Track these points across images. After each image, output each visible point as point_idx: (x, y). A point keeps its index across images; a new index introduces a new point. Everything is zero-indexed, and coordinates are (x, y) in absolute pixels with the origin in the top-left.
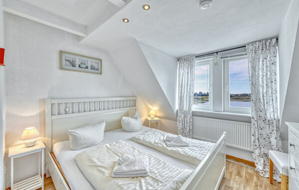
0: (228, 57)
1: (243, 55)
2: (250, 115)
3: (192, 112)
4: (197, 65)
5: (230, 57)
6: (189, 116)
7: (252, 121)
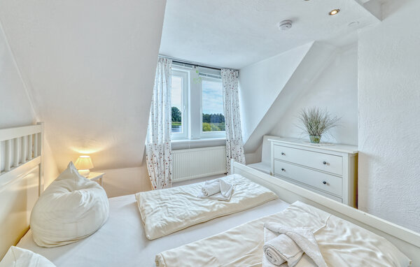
0: (206, 75)
1: (217, 77)
2: (225, 138)
3: (172, 144)
4: (175, 75)
5: (209, 76)
6: (167, 152)
7: (228, 144)
